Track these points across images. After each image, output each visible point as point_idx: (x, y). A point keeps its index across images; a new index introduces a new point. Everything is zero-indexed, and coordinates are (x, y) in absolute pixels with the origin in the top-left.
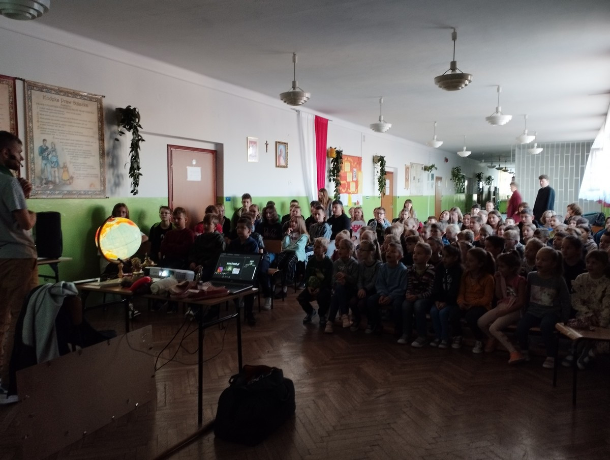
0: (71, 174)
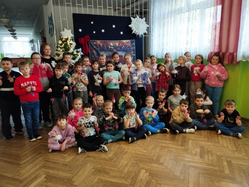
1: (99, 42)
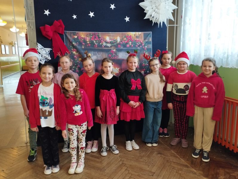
1: (83, 35)
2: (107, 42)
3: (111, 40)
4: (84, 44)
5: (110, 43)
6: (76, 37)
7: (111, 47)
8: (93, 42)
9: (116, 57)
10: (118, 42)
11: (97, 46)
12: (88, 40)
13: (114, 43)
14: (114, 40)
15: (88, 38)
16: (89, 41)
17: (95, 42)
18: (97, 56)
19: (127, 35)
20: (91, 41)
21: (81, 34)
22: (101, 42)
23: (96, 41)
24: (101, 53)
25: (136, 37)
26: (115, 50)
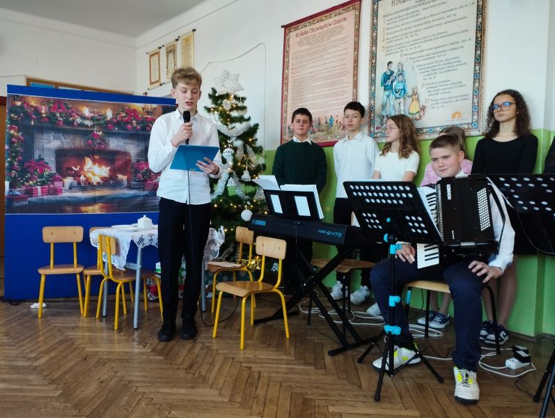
0: (423, 102)
2: (84, 118)
3: (92, 115)
4: (34, 117)
5: (92, 119)
6: (19, 103)
7: (93, 126)
8: (55, 115)
9: (103, 147)
10: (108, 119)
11: (61, 123)
12: (43, 111)
13: (98, 120)
14: (100, 115)
15: (43, 107)
16: (46, 113)
17: (58, 115)
18: (62, 142)
19: (126, 108)
20: (50, 113)
21: (30, 100)
22: (71, 116)
23: (60, 113)
24: (72, 137)
25: (147, 112)
26: (100, 133)
